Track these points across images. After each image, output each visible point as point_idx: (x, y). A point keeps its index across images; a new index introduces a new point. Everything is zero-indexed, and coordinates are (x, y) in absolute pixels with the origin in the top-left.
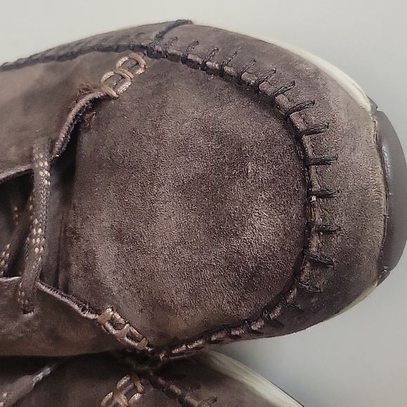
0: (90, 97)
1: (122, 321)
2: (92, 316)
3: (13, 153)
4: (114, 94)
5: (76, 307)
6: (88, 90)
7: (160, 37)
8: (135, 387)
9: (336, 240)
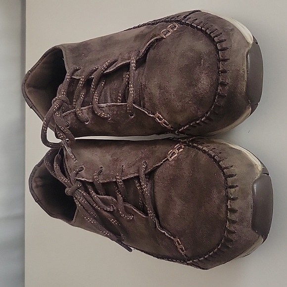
0: (155, 38)
1: (162, 117)
2: (152, 116)
3: (126, 56)
4: (165, 37)
5: (146, 112)
6: (155, 36)
7: (185, 17)
8: (181, 147)
9: (227, 88)
